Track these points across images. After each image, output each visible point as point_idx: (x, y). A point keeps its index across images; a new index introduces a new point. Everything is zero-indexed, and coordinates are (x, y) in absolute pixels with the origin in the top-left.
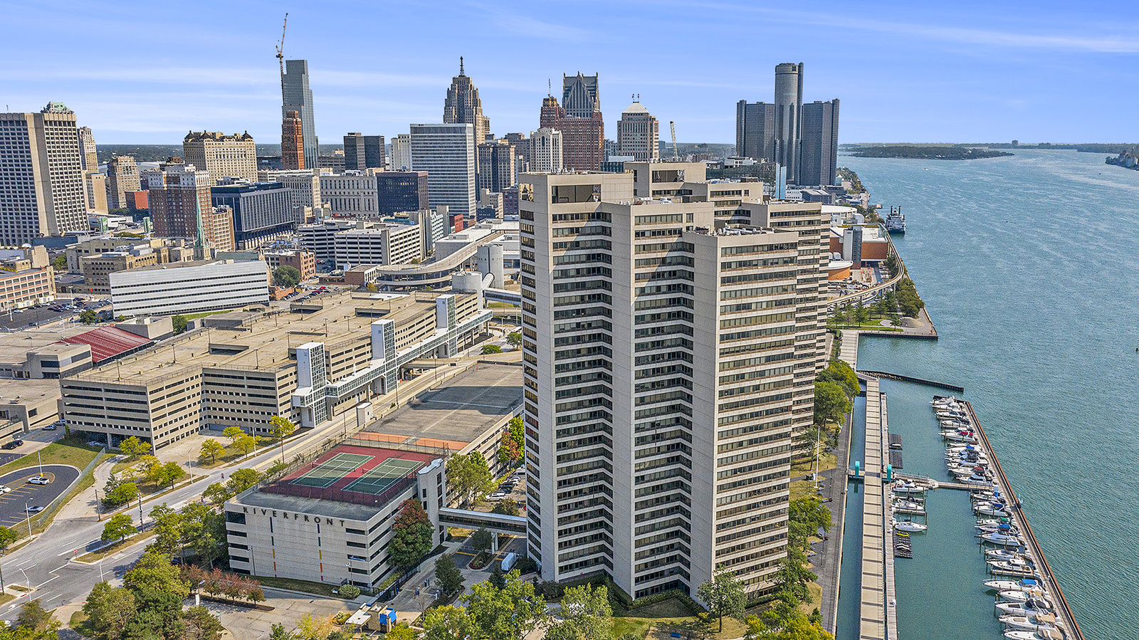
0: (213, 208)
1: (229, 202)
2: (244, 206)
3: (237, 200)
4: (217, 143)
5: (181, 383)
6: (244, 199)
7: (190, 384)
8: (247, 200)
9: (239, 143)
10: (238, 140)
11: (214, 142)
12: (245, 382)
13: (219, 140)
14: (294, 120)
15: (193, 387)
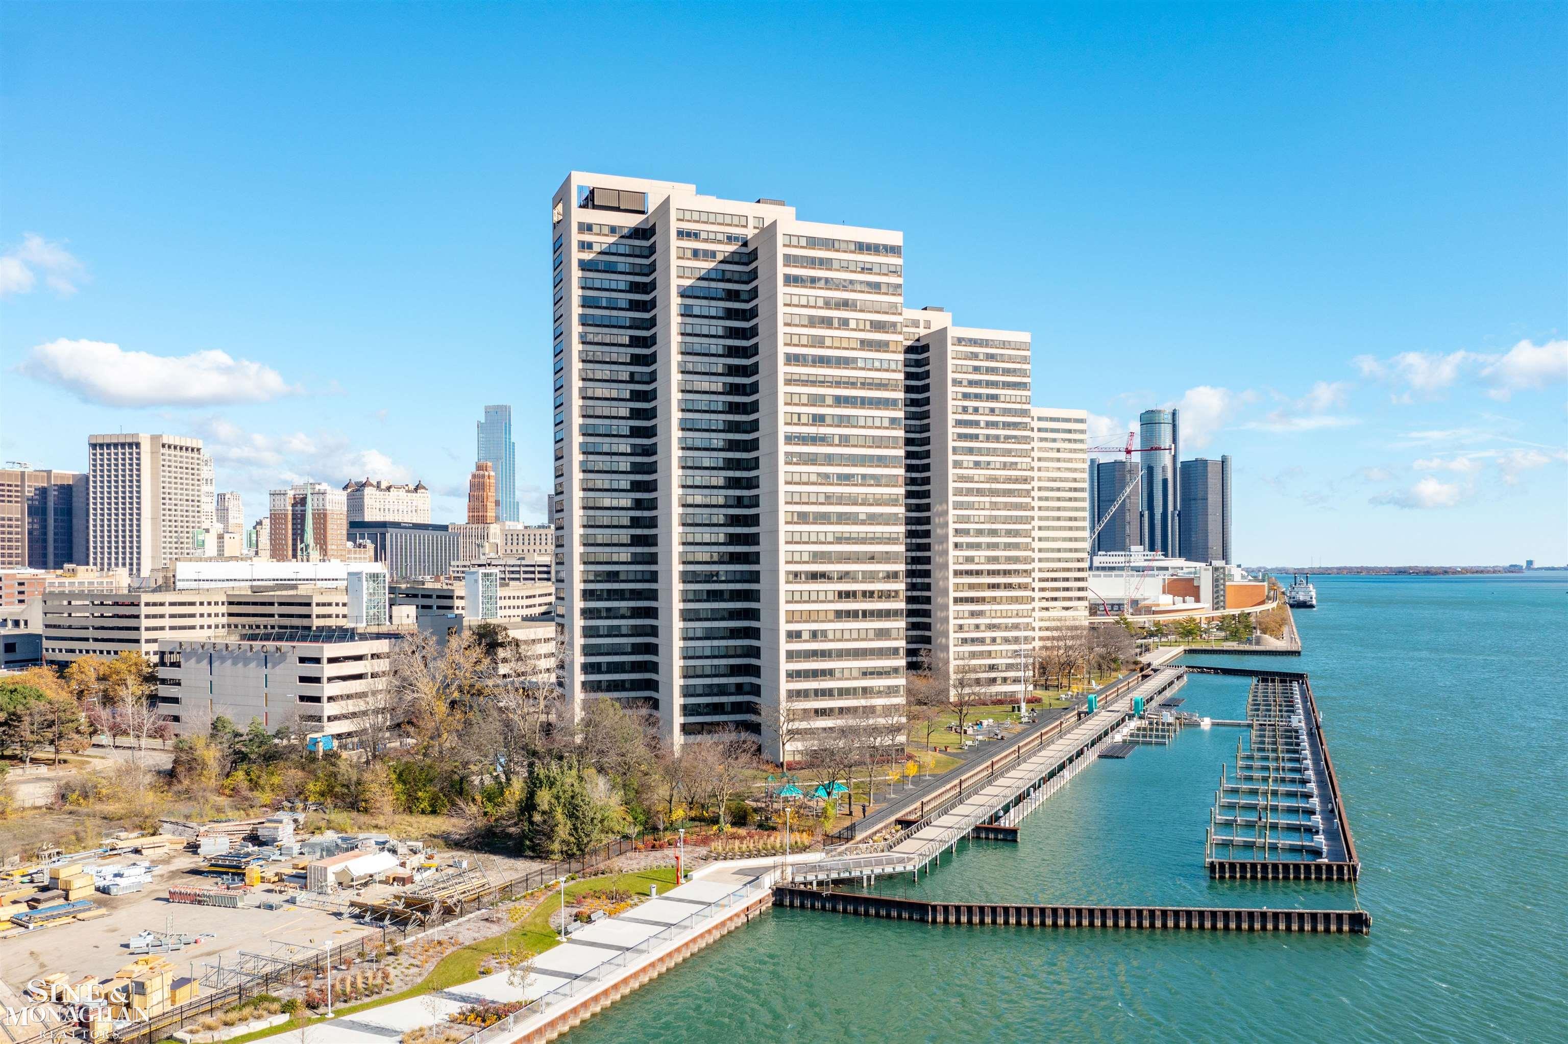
0: (349, 543)
1: (373, 537)
2: (392, 545)
3: (383, 535)
4: (382, 493)
5: (192, 604)
6: (391, 535)
7: (205, 609)
8: (396, 538)
9: (409, 494)
10: (408, 491)
11: (378, 493)
12: (276, 609)
13: (385, 490)
14: (486, 473)
15: (209, 615)
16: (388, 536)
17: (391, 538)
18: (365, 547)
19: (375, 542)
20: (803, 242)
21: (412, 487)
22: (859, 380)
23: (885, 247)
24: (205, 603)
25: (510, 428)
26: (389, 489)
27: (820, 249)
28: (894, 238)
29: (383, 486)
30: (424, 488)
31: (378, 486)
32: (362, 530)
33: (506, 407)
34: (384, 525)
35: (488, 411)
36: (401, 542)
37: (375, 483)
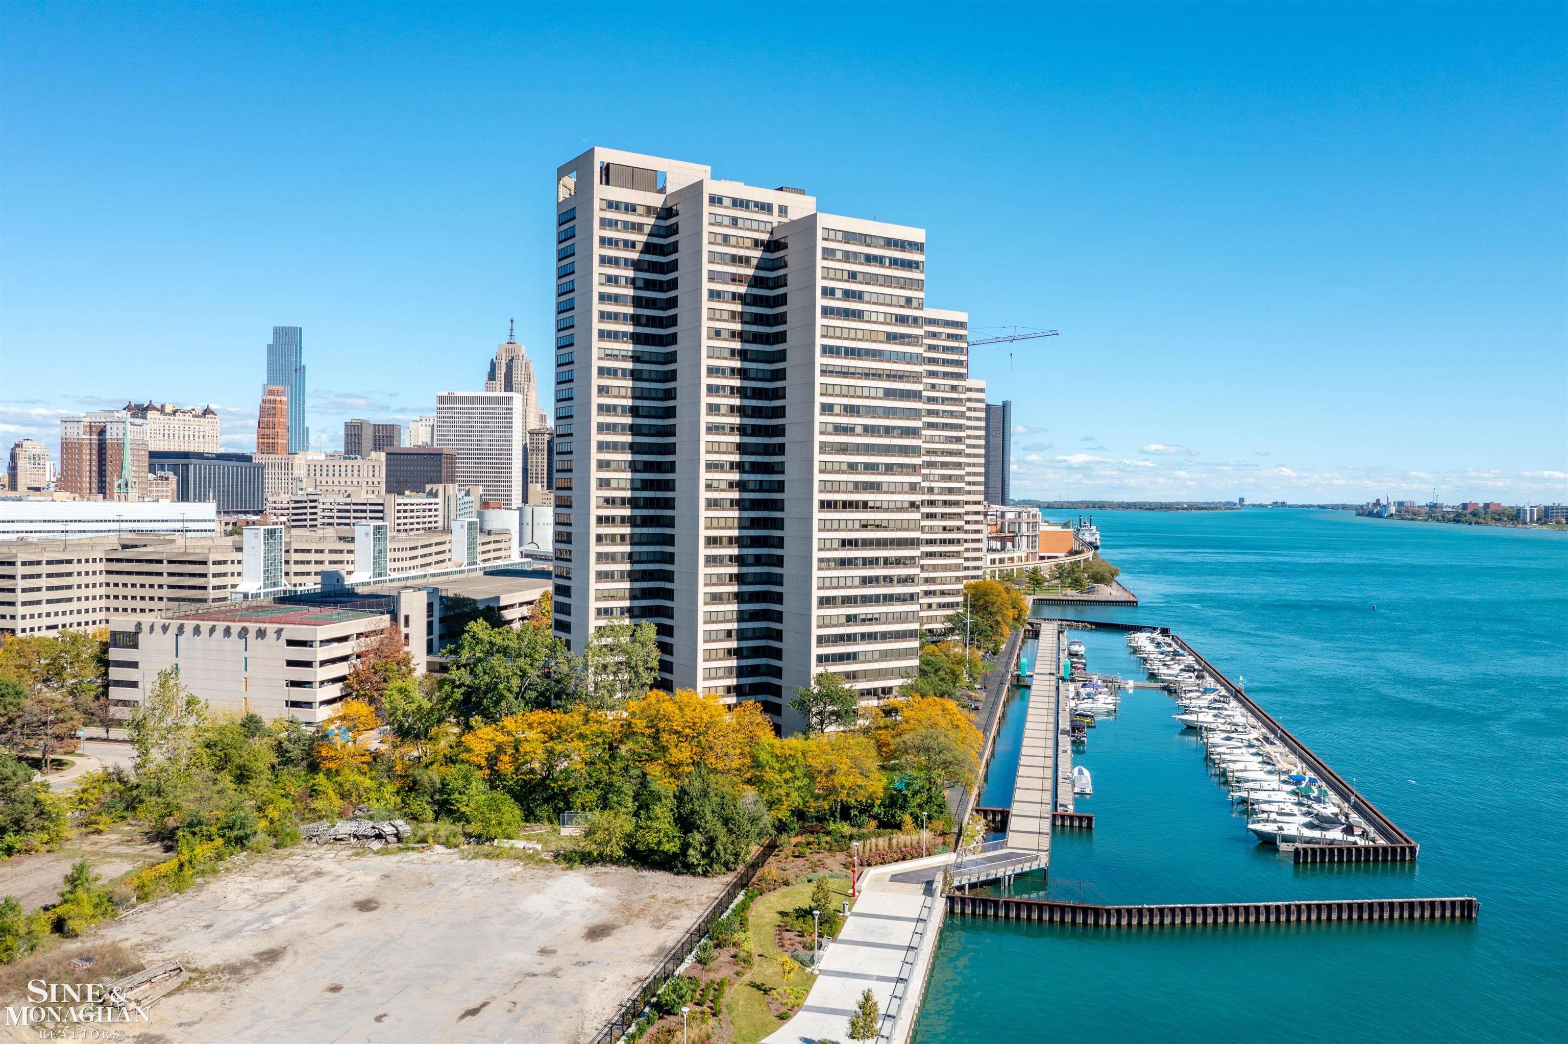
0: (150, 475)
1: (175, 469)
2: (195, 477)
3: (186, 467)
4: (166, 417)
5: (69, 562)
6: (195, 467)
7: (83, 567)
8: (200, 470)
9: (196, 419)
10: (196, 416)
11: (162, 417)
12: (165, 568)
13: (169, 414)
14: (278, 398)
15: (87, 573)
16: (191, 468)
17: (195, 470)
18: (167, 479)
19: (176, 474)
20: (840, 236)
21: (199, 411)
22: (886, 372)
23: (910, 243)
24: (83, 561)
25: (300, 351)
26: (174, 413)
27: (855, 244)
28: (917, 235)
29: (168, 409)
30: (212, 413)
31: (162, 410)
32: (162, 461)
33: (295, 329)
34: (186, 455)
35: (277, 331)
36: (205, 473)
37: (159, 406)
